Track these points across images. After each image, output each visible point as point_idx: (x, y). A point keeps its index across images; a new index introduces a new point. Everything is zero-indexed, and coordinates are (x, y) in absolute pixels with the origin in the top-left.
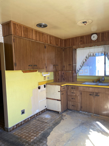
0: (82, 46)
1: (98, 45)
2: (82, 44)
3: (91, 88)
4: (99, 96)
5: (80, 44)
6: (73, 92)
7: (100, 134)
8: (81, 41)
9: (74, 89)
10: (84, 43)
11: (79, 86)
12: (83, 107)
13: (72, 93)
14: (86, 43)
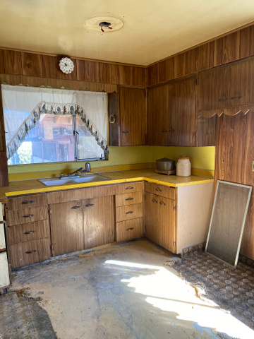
0: (30, 79)
1: (66, 88)
2: (31, 75)
3: (77, 191)
4: (92, 205)
5: (24, 73)
6: (27, 213)
7: (141, 276)
8: (29, 66)
9: (29, 205)
10: (36, 74)
11: (47, 192)
12: (56, 246)
13: (25, 217)
14: (44, 76)
